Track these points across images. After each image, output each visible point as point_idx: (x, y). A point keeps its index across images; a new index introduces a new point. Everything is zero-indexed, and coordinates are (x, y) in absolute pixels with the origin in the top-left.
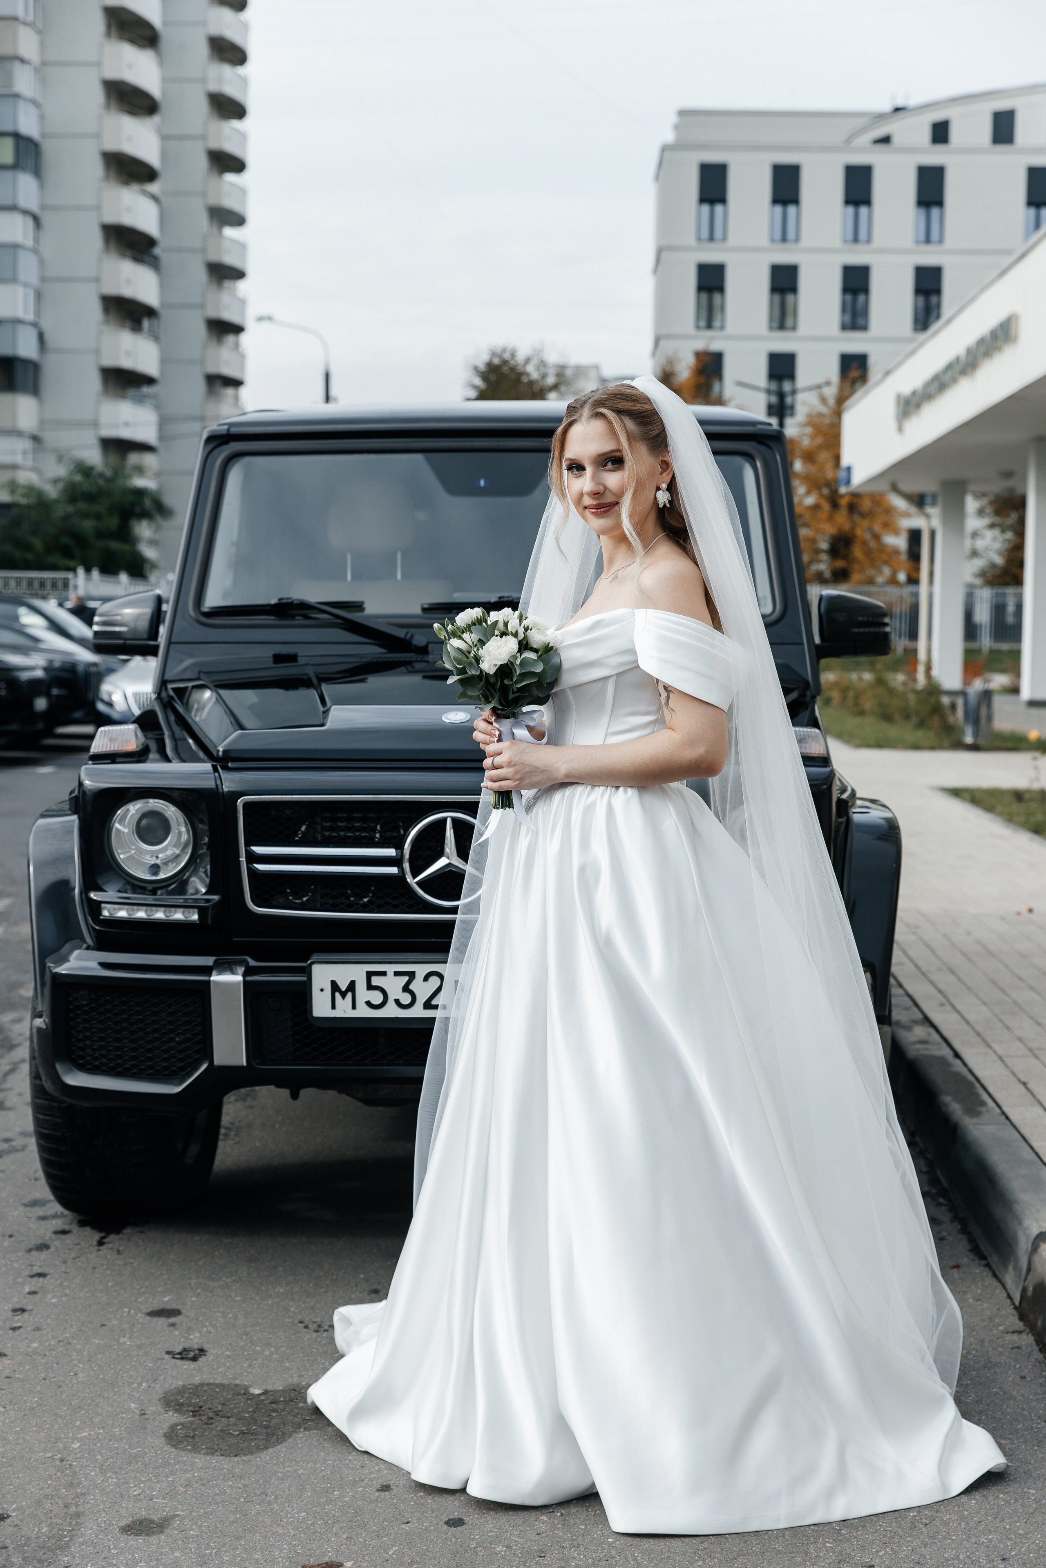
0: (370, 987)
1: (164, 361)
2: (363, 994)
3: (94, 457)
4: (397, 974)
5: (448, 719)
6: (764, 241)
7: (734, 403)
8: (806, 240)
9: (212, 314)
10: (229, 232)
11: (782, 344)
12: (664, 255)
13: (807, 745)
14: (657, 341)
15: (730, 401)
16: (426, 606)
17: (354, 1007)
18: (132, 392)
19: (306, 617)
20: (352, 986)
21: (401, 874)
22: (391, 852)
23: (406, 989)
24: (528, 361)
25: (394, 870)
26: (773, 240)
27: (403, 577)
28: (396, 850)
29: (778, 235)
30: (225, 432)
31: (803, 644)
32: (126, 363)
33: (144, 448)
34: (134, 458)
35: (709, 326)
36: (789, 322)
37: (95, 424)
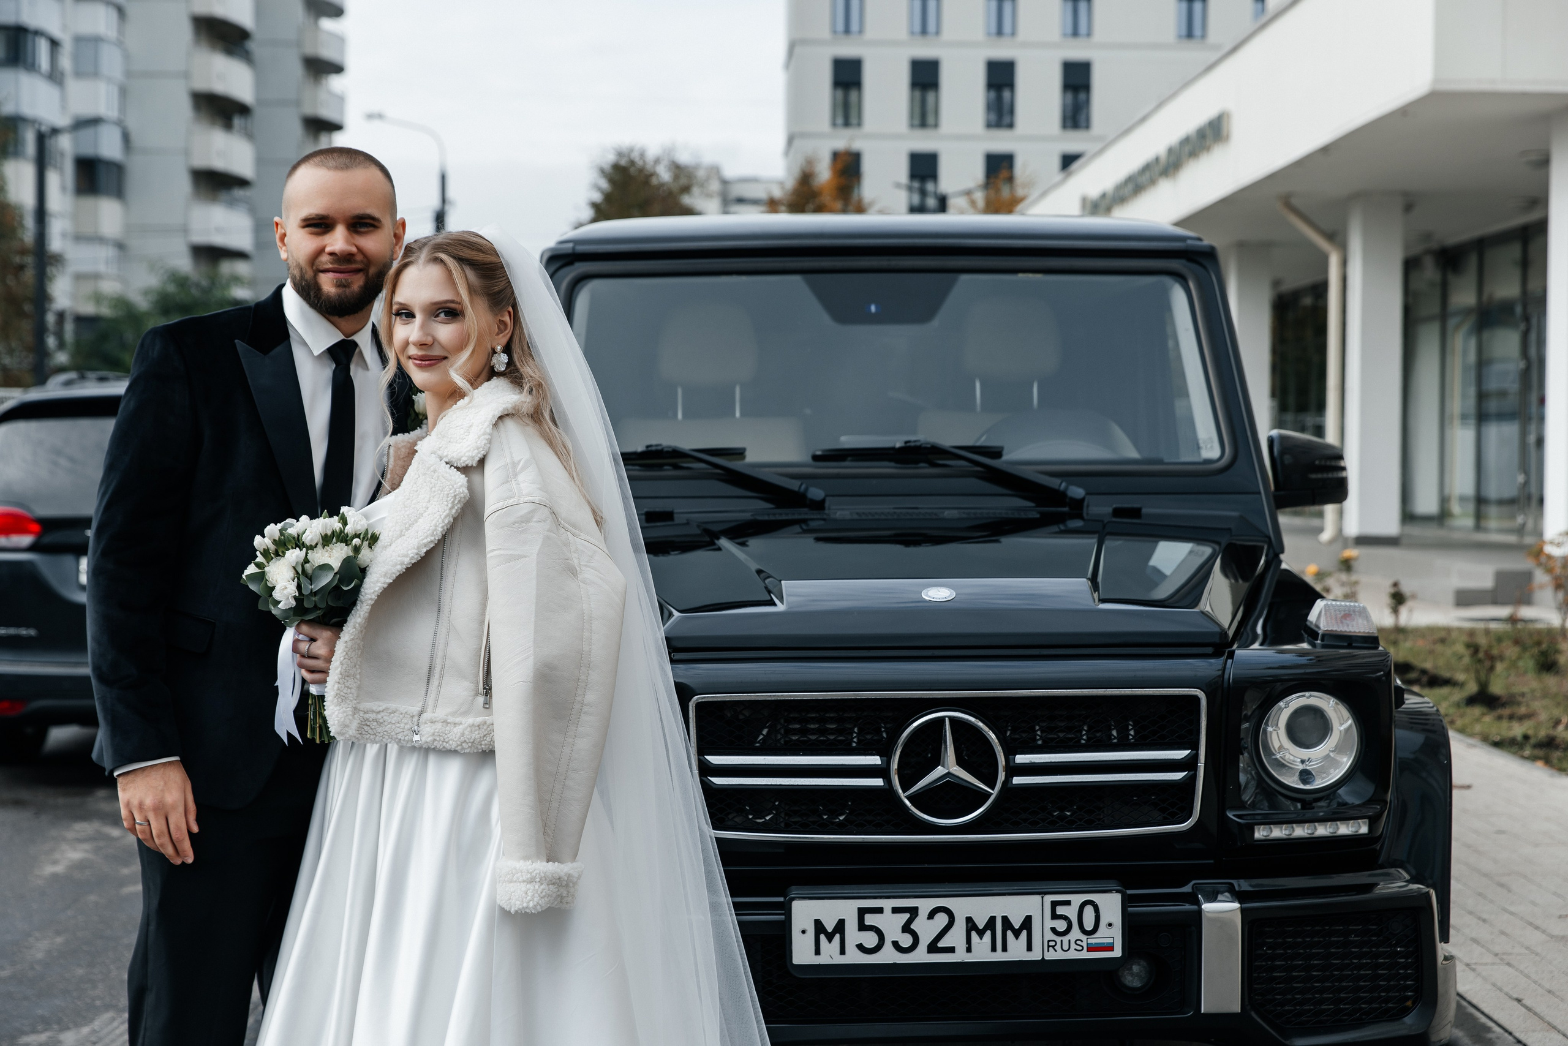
0: (862, 927)
1: (260, 161)
2: (853, 935)
3: (184, 264)
4: (895, 910)
5: (930, 597)
6: (903, 34)
7: (877, 207)
8: (947, 34)
9: (309, 110)
10: (327, 24)
11: (923, 143)
12: (798, 50)
13: (1354, 623)
14: (791, 140)
15: (871, 204)
16: (819, 453)
17: (843, 952)
18: (224, 195)
19: (676, 467)
20: (840, 926)
21: (887, 787)
22: (875, 760)
23: (907, 928)
24: (657, 161)
25: (879, 782)
26: (912, 33)
27: (742, 414)
28: (880, 757)
29: (917, 27)
30: (570, 251)
31: (1259, 493)
32: (219, 164)
33: (240, 255)
34: (227, 268)
35: (847, 124)
36: (930, 120)
37: (185, 230)
